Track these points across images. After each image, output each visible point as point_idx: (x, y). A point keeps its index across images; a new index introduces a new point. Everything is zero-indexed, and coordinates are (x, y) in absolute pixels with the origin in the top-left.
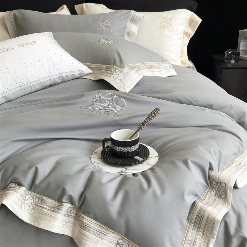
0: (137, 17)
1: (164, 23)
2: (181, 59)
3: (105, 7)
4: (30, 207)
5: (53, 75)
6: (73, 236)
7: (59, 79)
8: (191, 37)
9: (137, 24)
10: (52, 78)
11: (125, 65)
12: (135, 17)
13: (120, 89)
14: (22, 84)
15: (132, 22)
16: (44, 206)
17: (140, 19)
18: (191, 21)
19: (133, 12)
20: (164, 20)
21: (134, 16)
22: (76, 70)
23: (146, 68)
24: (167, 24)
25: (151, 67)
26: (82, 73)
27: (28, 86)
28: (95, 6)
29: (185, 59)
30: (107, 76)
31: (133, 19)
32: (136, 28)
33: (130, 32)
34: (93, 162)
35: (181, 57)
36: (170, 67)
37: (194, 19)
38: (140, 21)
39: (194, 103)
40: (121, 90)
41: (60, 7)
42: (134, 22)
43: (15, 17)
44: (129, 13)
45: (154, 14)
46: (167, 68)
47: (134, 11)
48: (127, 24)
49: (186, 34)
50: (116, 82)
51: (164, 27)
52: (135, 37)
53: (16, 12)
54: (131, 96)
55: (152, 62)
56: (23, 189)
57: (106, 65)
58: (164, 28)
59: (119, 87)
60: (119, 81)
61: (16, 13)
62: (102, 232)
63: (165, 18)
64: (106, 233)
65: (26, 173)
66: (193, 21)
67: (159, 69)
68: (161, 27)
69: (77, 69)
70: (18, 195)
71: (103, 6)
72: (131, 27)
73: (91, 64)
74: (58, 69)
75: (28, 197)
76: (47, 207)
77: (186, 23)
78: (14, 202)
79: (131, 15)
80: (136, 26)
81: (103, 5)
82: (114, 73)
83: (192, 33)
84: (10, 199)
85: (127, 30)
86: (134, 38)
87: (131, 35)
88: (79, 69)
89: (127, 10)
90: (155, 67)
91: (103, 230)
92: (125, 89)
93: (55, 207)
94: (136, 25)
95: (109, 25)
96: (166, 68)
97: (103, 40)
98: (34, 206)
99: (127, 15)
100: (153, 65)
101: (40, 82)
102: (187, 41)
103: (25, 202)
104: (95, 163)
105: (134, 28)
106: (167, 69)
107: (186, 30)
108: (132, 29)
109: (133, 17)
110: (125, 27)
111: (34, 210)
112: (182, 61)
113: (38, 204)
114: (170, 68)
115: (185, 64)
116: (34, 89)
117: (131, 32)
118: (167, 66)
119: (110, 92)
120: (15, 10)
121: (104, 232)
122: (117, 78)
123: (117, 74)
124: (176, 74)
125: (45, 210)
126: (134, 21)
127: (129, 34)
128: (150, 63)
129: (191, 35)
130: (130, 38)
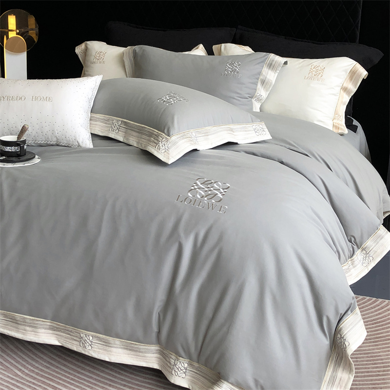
0: (276, 62)
1: (314, 73)
2: (335, 121)
8: (352, 94)
9: (276, 71)
12: (274, 62)
15: (269, 68)
18: (353, 74)
19: (272, 56)
21: (273, 61)
24: (317, 75)
29: (340, 122)
31: (271, 64)
32: (274, 76)
35: (334, 119)
37: (356, 71)
38: (280, 67)
42: (273, 69)
43: (135, 53)
44: (266, 57)
46: (258, 130)
48: (263, 70)
49: (345, 89)
51: (313, 78)
52: (272, 86)
61: (136, 49)
63: (316, 67)
66: (355, 73)
68: (309, 78)
72: (267, 74)
77: (345, 76)
79: (269, 59)
83: (354, 90)
85: (261, 77)
86: (271, 89)
87: (267, 83)
89: (264, 53)
94: (274, 72)
95: (237, 70)
96: (256, 130)
99: (263, 59)
102: (347, 99)
105: (271, 76)
106: (258, 131)
107: (344, 85)
108: (268, 77)
109: (270, 62)
110: (260, 73)
112: (334, 124)
114: (262, 131)
115: (339, 128)
117: (266, 80)
118: (258, 128)
120: (137, 45)
124: (271, 138)
126: (272, 67)
127: (263, 82)
129: (352, 91)
130: (264, 88)
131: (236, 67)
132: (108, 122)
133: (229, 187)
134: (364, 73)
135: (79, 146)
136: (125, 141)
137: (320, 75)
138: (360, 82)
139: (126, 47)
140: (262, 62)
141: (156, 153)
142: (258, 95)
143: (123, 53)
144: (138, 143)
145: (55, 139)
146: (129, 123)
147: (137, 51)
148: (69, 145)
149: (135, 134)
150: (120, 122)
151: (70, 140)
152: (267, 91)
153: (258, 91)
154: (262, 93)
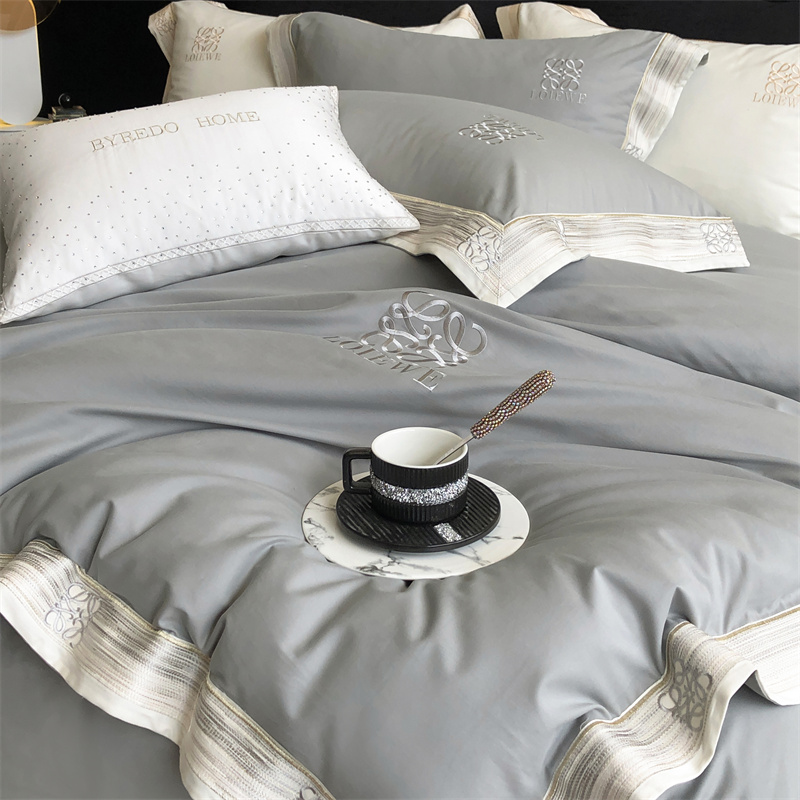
0: (679, 57)
1: (779, 84)
3: (595, 18)
4: (74, 623)
5: (287, 223)
6: (180, 742)
7: (309, 240)
9: (678, 81)
10: (281, 234)
11: (516, 213)
12: (675, 58)
13: (480, 292)
14: (185, 243)
15: (661, 73)
16: (107, 629)
17: (689, 65)
19: (669, 39)
20: (779, 75)
21: (671, 53)
22: (364, 216)
23: (622, 233)
24: (789, 90)
25: (648, 232)
26: (384, 226)
27: (204, 249)
28: (558, 12)
30: (448, 243)
31: (666, 63)
32: (673, 95)
33: (648, 108)
34: (305, 519)
36: (727, 237)
38: (691, 73)
39: (747, 375)
40: (485, 296)
41: (450, 12)
42: (670, 75)
43: (297, 33)
44: (653, 42)
45: (750, 50)
46: (715, 238)
47: (672, 36)
48: (643, 79)
50: (472, 267)
51: (777, 99)
52: (667, 123)
53: (302, 19)
54: (513, 320)
55: (656, 211)
56: (65, 563)
57: (460, 210)
58: (777, 101)
59: (480, 285)
60: (483, 266)
61: (300, 22)
62: (254, 751)
63: (786, 67)
64: (267, 758)
65: (78, 515)
67: (681, 241)
68: (767, 97)
69: (367, 214)
70: (42, 580)
71: (589, 15)
72: (655, 89)
73: (423, 201)
74: (305, 206)
75: (76, 590)
76: (114, 634)
78: (23, 599)
79: (662, 50)
80: (675, 87)
81: (589, 10)
82: (474, 238)
84: (11, 586)
85: (638, 99)
86: (663, 129)
87: (653, 115)
88: (376, 214)
89: (649, 32)
90: (667, 232)
91: (258, 746)
92: (497, 295)
93: (138, 639)
94: (673, 83)
95: (575, 79)
96: (710, 239)
97: (484, 124)
98: (85, 622)
99: (644, 49)
100: (656, 224)
101: (242, 241)
103: (64, 606)
104: (309, 521)
105: (664, 94)
106: (715, 242)
108: (657, 98)
109: (665, 57)
110: (634, 89)
111: (82, 632)
113: (94, 619)
114: (725, 241)
116: (223, 263)
117: (652, 108)
118: (717, 232)
119: (441, 299)
120: (303, 11)
121: (259, 751)
122: (477, 253)
123: (483, 240)
124: (748, 264)
125: (106, 641)
126: (667, 70)
127: (643, 113)
128: (648, 216)
130: (646, 128)
131: (571, 72)
140: (641, 57)
142: (630, 147)
143: (267, 34)
147: (302, 28)
152: (652, 135)
153: (629, 138)
154: (640, 141)
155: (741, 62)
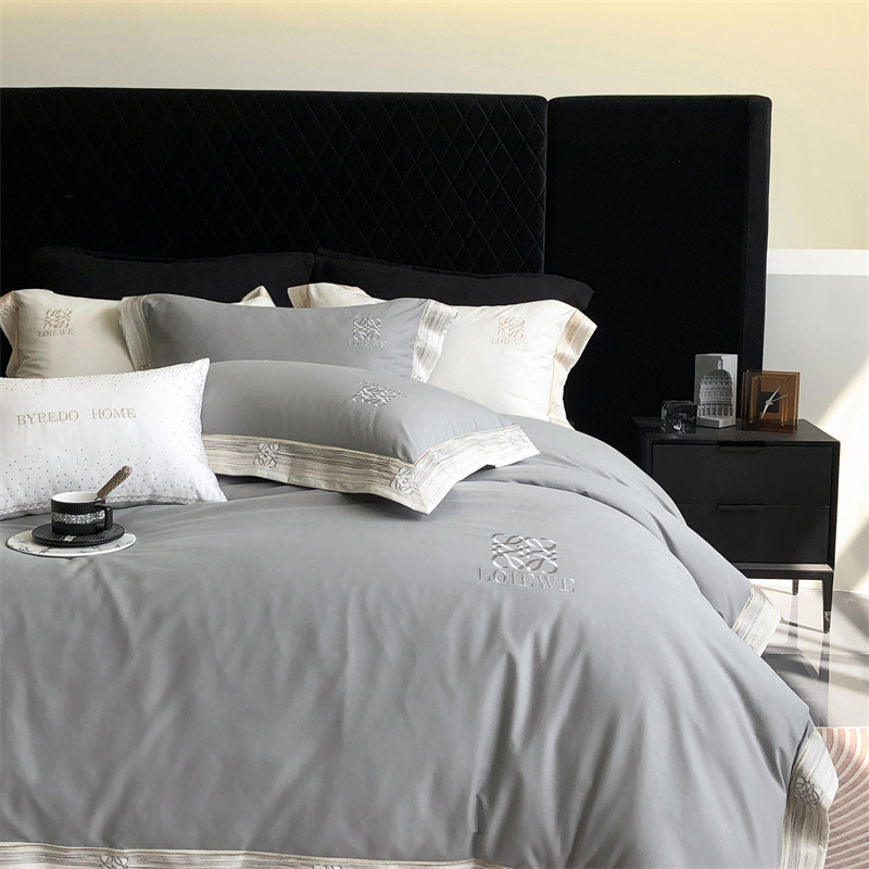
0: (441, 315)
1: (507, 331)
2: (551, 415)
8: (573, 365)
9: (441, 331)
12: (438, 316)
15: (430, 326)
17: (448, 320)
18: (572, 330)
19: (432, 304)
20: (506, 325)
21: (436, 313)
24: (514, 334)
29: (558, 418)
31: (433, 318)
32: (439, 341)
33: (424, 349)
35: (549, 412)
37: (579, 324)
38: (449, 325)
42: (435, 327)
45: (482, 310)
47: (434, 301)
48: (419, 331)
49: (561, 358)
51: (507, 340)
52: (437, 359)
53: (150, 299)
58: (507, 342)
63: (509, 320)
66: (576, 328)
68: (500, 340)
72: (427, 336)
77: (559, 332)
79: (429, 311)
80: (440, 335)
83: (574, 356)
85: (417, 344)
86: (435, 363)
87: (428, 354)
89: (417, 300)
94: (438, 332)
95: (376, 332)
99: (417, 310)
102: (563, 375)
105: (433, 340)
107: (560, 350)
108: (429, 342)
109: (431, 316)
110: (414, 337)
112: (551, 420)
117: (427, 349)
120: (147, 294)
126: (434, 324)
127: (421, 353)
129: (572, 360)
130: (424, 362)
131: (373, 327)
132: (243, 449)
133: (554, 546)
134: (592, 327)
135: (200, 500)
136: (295, 481)
137: (519, 335)
138: (586, 343)
139: (120, 299)
140: (417, 316)
141: (395, 497)
144: (328, 482)
145: (148, 492)
146: (299, 446)
148: (178, 499)
149: (317, 465)
150: (277, 447)
151: (180, 491)
152: (428, 368)
153: (415, 371)
154: (421, 372)
155: (479, 318)
